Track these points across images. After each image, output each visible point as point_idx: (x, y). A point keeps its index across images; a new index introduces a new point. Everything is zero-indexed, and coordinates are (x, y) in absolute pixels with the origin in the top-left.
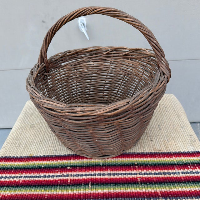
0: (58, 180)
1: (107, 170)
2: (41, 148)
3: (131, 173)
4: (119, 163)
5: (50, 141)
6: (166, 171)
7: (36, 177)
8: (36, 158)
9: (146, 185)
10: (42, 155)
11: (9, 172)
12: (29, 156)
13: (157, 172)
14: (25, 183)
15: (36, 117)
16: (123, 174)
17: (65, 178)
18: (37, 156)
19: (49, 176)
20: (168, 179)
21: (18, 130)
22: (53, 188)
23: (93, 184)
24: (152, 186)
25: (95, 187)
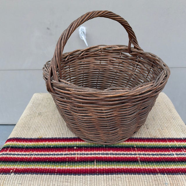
0: (67, 158)
1: (110, 151)
2: (49, 131)
3: (131, 154)
4: (120, 146)
5: (57, 126)
6: (162, 153)
7: (46, 155)
9: (145, 163)
10: (50, 137)
11: (21, 151)
12: (39, 138)
13: (154, 153)
14: (36, 159)
15: (43, 106)
16: (125, 154)
17: (72, 156)
18: (46, 138)
19: (58, 155)
20: (165, 159)
21: (27, 117)
22: (62, 164)
23: (98, 162)
24: (150, 164)
25: (100, 164)
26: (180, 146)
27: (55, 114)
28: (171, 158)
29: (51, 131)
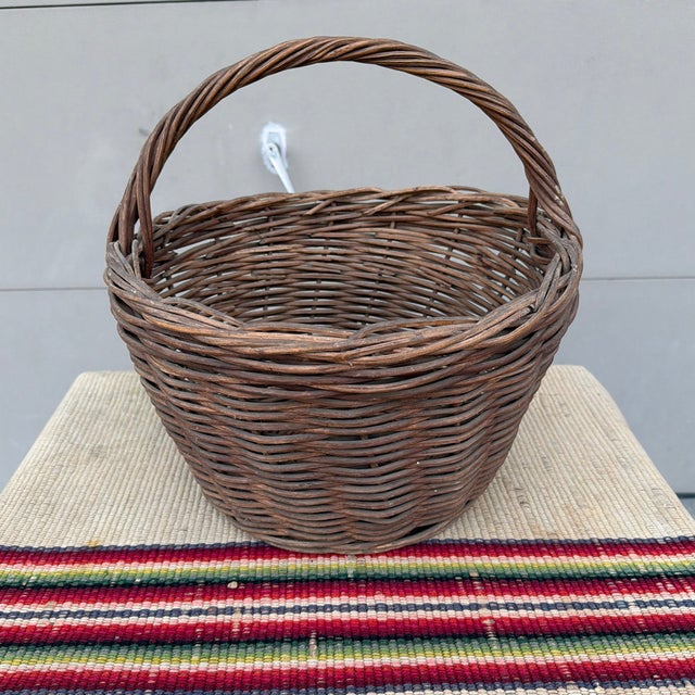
0: (197, 625)
1: (374, 595)
2: (129, 520)
3: (460, 604)
4: (414, 573)
5: (162, 500)
6: (582, 599)
7: (113, 614)
8: (114, 552)
9: (514, 643)
10: (133, 544)
11: (10, 599)
12: (87, 547)
13: (550, 601)
14: (71, 633)
15: (113, 424)
16: (432, 608)
17: (220, 618)
18: (116, 547)
19: (162, 613)
20: (592, 625)
21: (47, 464)
22: (177, 651)
23: (326, 639)
24: (535, 644)
25: (330, 647)
26: (650, 569)
27: (157, 454)
28: (619, 618)
29: (137, 519)
